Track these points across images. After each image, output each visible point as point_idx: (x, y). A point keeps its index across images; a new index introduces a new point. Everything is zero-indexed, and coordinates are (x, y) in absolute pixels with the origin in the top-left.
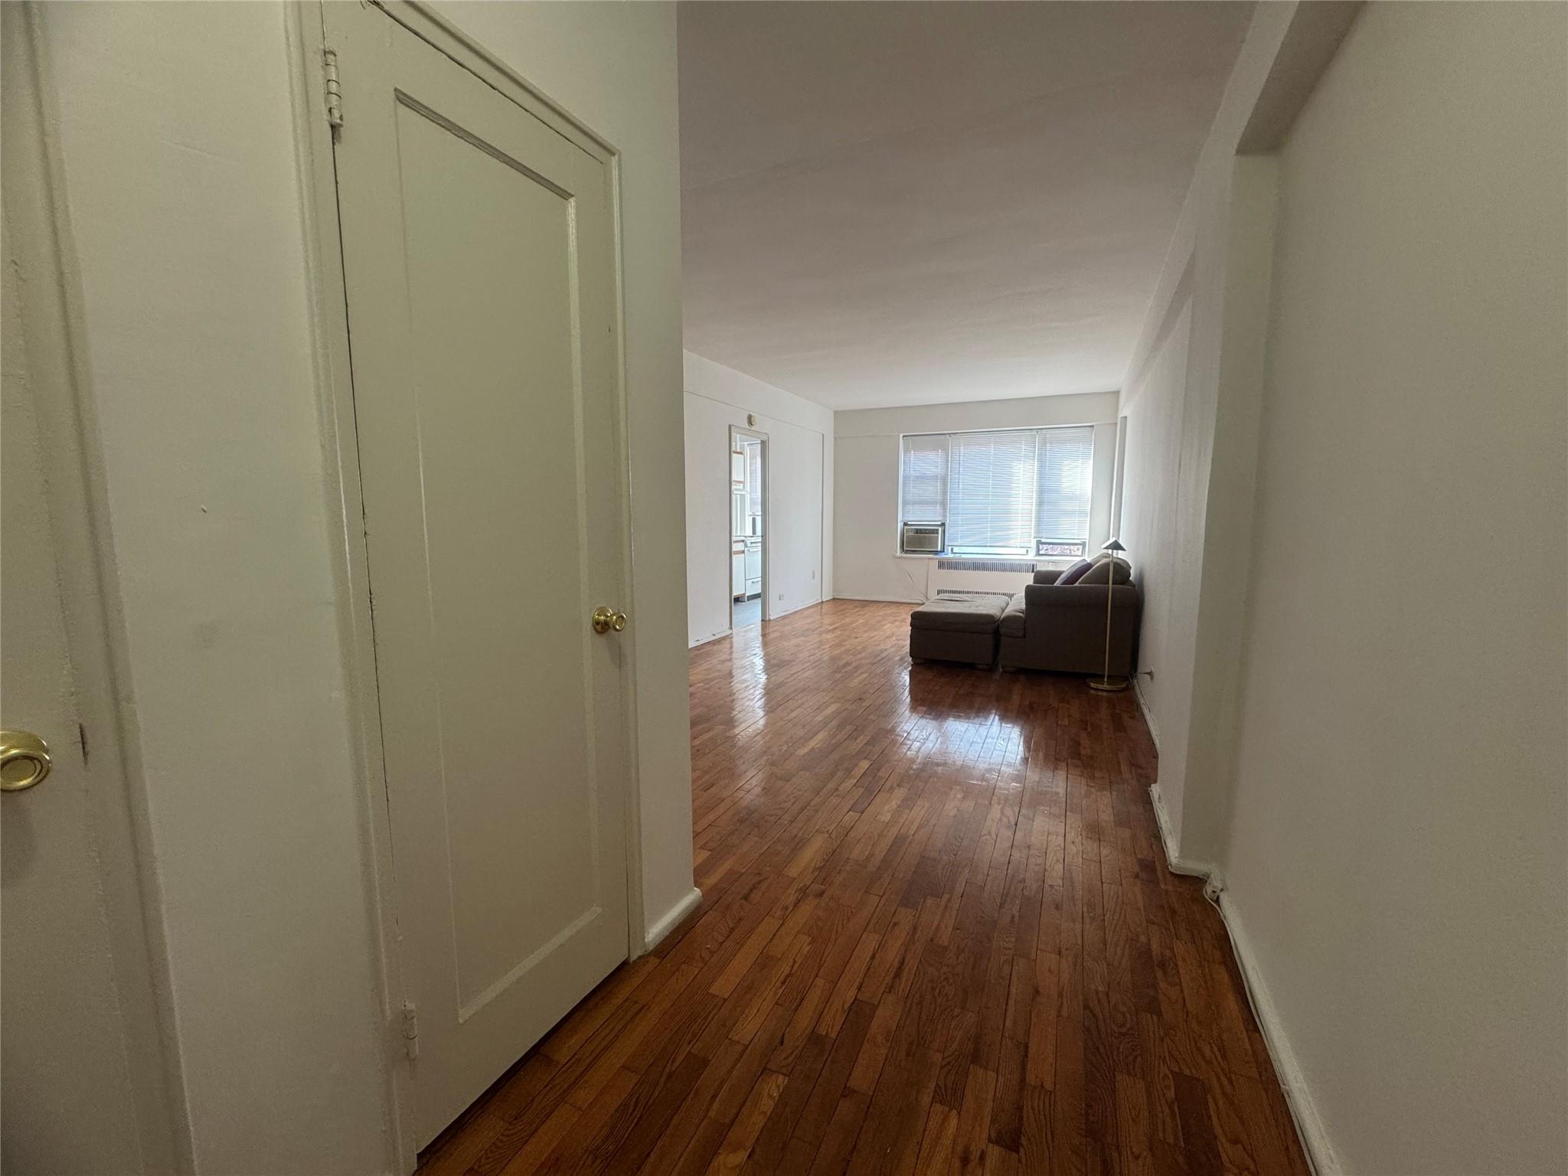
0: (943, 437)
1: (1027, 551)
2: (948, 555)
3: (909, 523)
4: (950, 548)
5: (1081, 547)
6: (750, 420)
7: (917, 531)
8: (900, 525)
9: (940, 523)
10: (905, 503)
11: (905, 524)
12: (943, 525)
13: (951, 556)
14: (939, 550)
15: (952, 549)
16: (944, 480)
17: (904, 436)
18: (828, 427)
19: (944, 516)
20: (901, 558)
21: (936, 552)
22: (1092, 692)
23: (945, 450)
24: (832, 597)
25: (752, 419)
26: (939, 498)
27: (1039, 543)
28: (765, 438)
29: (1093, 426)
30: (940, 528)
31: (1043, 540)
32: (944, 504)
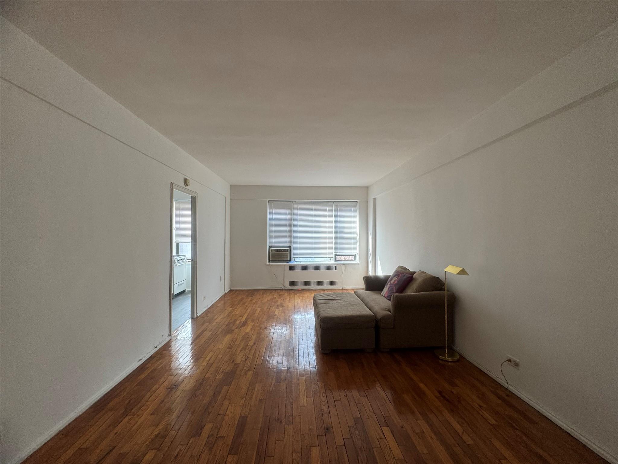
0: (289, 202)
1: (331, 259)
2: (294, 263)
3: (272, 246)
4: (294, 259)
5: (353, 257)
6: (186, 182)
7: (277, 250)
8: (268, 247)
9: (288, 246)
10: (270, 236)
11: (270, 247)
12: (290, 247)
13: (295, 263)
14: (289, 260)
15: (295, 259)
16: (290, 224)
17: (269, 201)
18: (227, 193)
19: (291, 242)
20: (270, 265)
21: (288, 262)
22: (440, 361)
23: (290, 209)
24: (229, 289)
25: (188, 181)
26: (288, 232)
27: (336, 255)
28: (195, 195)
29: (357, 202)
30: (289, 249)
31: (337, 254)
32: (290, 236)
